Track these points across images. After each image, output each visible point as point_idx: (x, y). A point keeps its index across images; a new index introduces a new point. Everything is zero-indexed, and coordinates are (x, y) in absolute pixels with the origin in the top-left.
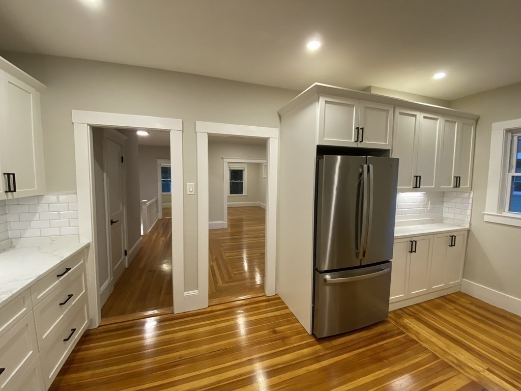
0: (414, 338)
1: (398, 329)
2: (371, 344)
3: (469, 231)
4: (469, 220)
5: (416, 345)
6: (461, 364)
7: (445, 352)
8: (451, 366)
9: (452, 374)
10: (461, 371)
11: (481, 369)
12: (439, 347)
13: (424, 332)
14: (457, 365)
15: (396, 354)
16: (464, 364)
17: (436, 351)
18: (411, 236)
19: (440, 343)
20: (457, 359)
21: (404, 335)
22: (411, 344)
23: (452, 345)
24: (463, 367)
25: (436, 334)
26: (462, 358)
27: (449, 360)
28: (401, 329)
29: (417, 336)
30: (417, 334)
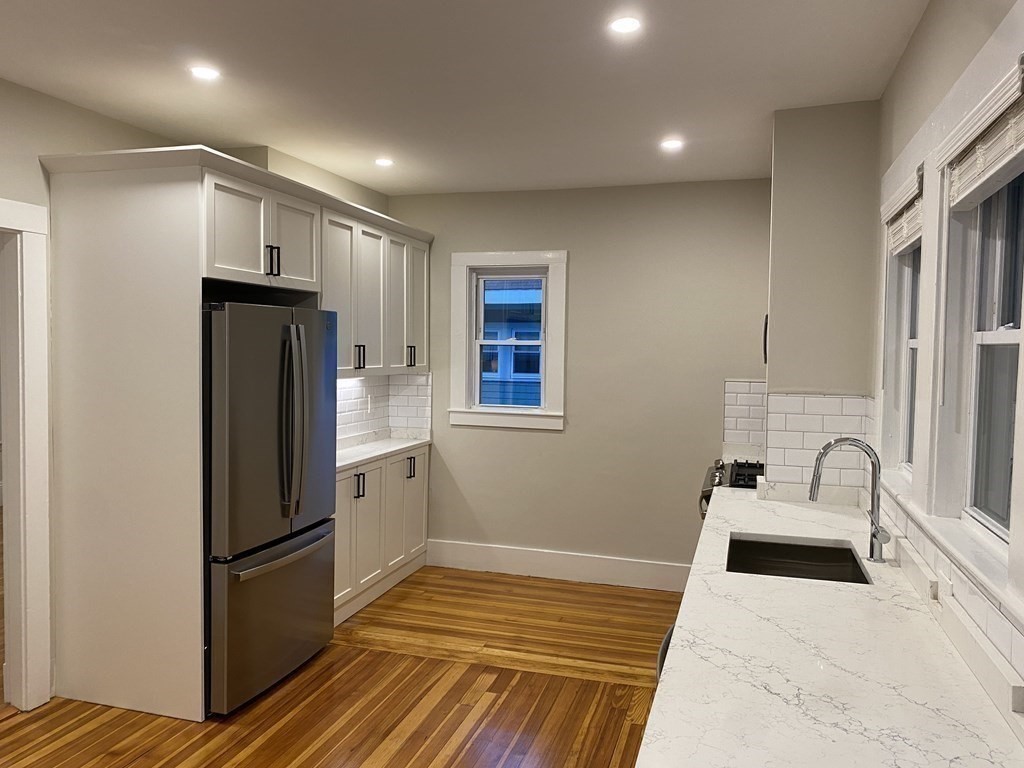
0: (383, 649)
1: (355, 648)
2: (322, 684)
3: (430, 445)
4: (429, 426)
5: (389, 656)
6: (453, 654)
7: (430, 648)
8: (442, 660)
9: (446, 668)
10: (456, 660)
11: (478, 648)
12: (419, 646)
13: (393, 637)
14: (449, 656)
15: (365, 679)
16: (457, 652)
17: (418, 652)
18: (356, 465)
19: (420, 640)
20: (446, 650)
21: (366, 653)
22: (381, 659)
23: (435, 636)
24: (457, 655)
25: (411, 633)
26: (452, 646)
27: (438, 655)
28: (359, 646)
29: (385, 646)
30: (385, 643)
